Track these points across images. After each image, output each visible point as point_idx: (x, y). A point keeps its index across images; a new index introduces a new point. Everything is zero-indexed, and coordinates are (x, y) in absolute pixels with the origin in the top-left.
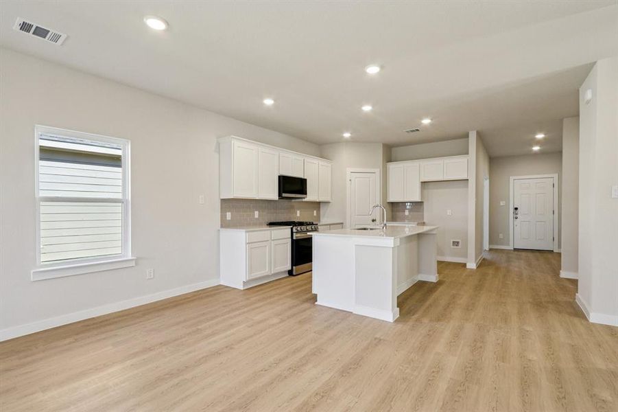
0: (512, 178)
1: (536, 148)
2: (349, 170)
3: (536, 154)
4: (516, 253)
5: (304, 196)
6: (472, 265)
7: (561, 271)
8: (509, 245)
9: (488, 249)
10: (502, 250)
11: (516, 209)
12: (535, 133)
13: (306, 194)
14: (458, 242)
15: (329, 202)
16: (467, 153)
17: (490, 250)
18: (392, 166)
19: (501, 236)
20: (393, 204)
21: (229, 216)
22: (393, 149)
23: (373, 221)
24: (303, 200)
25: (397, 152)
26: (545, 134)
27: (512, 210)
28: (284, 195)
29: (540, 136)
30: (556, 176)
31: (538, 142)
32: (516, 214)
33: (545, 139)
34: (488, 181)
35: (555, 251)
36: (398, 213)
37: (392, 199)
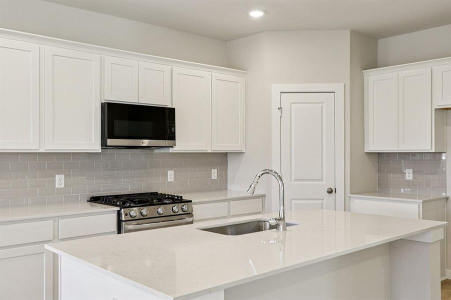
2: (276, 88)
5: (167, 142)
13: (172, 137)
15: (240, 154)
18: (373, 77)
20: (380, 157)
22: (381, 42)
23: (330, 192)
24: (171, 151)
25: (390, 46)
28: (110, 142)
36: (391, 175)
37: (374, 146)
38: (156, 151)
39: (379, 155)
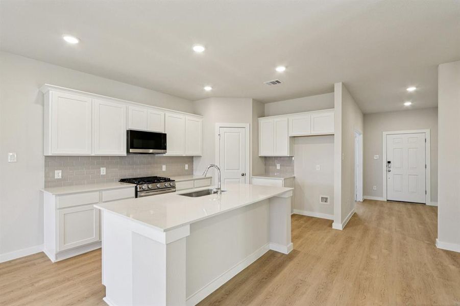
0: (384, 133)
1: (408, 104)
2: (217, 125)
3: (407, 111)
4: (389, 204)
5: (162, 151)
6: (338, 226)
7: (437, 240)
8: (382, 196)
9: (362, 201)
10: (376, 202)
11: (389, 162)
12: (406, 86)
13: (165, 148)
14: (326, 199)
15: (200, 157)
16: (332, 106)
17: (365, 201)
18: (262, 121)
19: (375, 188)
20: (266, 158)
21: (58, 174)
22: (266, 105)
23: (243, 175)
24: (164, 155)
25: (270, 107)
26: (417, 87)
27: (385, 163)
28: (131, 150)
29: (411, 89)
30: (428, 131)
31: (410, 97)
32: (389, 167)
33: (416, 92)
34: (362, 136)
35: (427, 204)
36: (271, 167)
37: (263, 153)
38: (156, 155)
39: (265, 157)
